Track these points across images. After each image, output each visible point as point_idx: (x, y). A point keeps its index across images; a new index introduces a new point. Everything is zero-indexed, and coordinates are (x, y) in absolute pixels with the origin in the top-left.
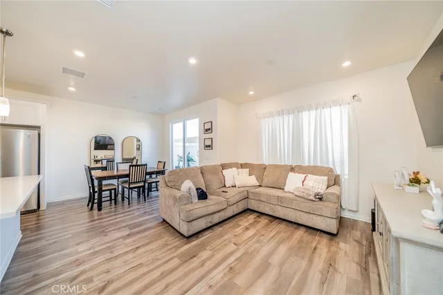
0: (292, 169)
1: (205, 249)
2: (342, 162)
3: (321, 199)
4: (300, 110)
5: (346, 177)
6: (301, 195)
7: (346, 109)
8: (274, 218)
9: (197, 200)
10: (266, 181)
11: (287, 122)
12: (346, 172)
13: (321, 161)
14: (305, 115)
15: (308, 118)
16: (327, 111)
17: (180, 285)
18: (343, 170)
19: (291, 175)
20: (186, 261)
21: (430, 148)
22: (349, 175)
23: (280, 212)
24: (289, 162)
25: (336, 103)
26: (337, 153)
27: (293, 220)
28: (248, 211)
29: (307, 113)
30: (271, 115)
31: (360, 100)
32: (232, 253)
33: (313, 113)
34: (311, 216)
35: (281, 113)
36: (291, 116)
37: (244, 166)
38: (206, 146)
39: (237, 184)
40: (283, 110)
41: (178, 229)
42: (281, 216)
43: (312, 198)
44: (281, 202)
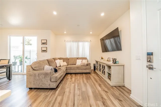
0: (77, 58)
1: (65, 89)
2: (88, 56)
4: (79, 41)
6: (83, 65)
7: (89, 43)
8: (75, 74)
9: (54, 73)
10: (70, 63)
11: (75, 44)
12: (89, 58)
13: (84, 56)
15: (81, 44)
16: (85, 43)
17: (70, 101)
18: (88, 58)
19: (78, 60)
20: (63, 95)
23: (78, 71)
25: (87, 41)
26: (87, 54)
28: (67, 74)
30: (70, 41)
31: (91, 42)
32: (75, 86)
34: (86, 70)
35: (73, 41)
37: (60, 59)
38: (43, 51)
39: (62, 65)
40: (74, 41)
41: (49, 87)
42: (78, 72)
43: (86, 65)
44: (78, 68)
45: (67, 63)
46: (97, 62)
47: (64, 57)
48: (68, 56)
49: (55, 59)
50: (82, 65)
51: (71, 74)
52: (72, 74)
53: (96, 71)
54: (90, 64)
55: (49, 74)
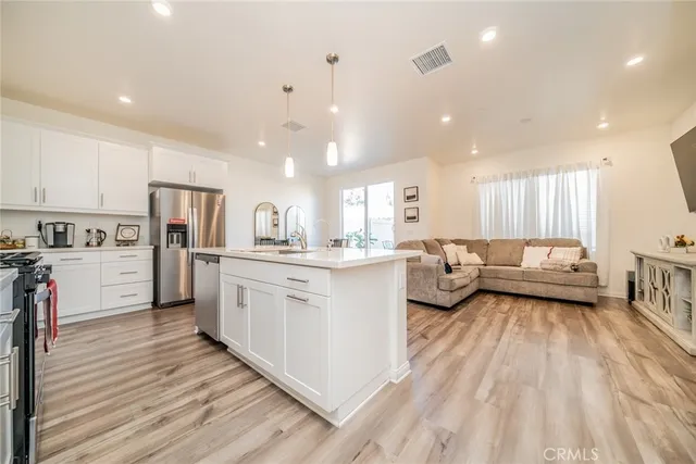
0: (528, 243)
2: (589, 235)
3: (576, 270)
4: (536, 173)
5: (594, 250)
6: (552, 267)
7: (594, 174)
8: (517, 296)
9: (445, 272)
10: (492, 258)
12: (594, 244)
14: (542, 180)
15: (546, 185)
16: (571, 175)
19: (529, 250)
21: (692, 213)
22: (597, 248)
23: (526, 288)
24: (521, 235)
25: (581, 166)
26: (583, 220)
27: (544, 296)
29: (545, 177)
30: (495, 179)
33: (553, 178)
34: (568, 288)
35: (507, 177)
36: (523, 182)
37: (457, 242)
38: (408, 218)
39: (463, 262)
40: (511, 174)
41: (433, 302)
42: (527, 292)
43: (568, 268)
44: (528, 276)
45: (485, 256)
46: (640, 260)
47: (469, 238)
48: (486, 235)
49: (441, 242)
50: (547, 267)
51: (497, 294)
52: (503, 297)
53: (637, 303)
54: (595, 266)
55: (435, 272)
